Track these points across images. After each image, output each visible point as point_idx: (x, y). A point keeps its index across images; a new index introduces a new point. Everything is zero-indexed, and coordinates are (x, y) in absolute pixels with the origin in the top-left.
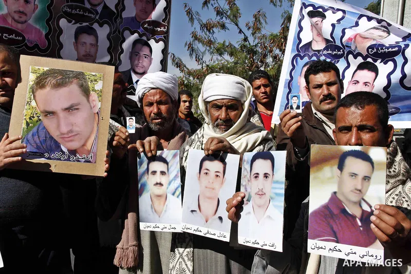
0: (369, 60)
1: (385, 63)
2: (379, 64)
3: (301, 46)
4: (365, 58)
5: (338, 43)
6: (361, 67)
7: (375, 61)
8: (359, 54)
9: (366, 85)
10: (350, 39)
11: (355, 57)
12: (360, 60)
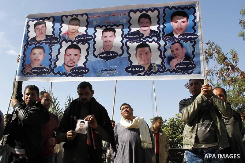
0: (75, 43)
1: (84, 44)
2: (80, 45)
3: (29, 39)
4: (72, 42)
5: (57, 36)
6: (69, 47)
7: (78, 43)
8: (70, 41)
9: (76, 56)
10: (65, 34)
11: (67, 42)
12: (70, 43)
